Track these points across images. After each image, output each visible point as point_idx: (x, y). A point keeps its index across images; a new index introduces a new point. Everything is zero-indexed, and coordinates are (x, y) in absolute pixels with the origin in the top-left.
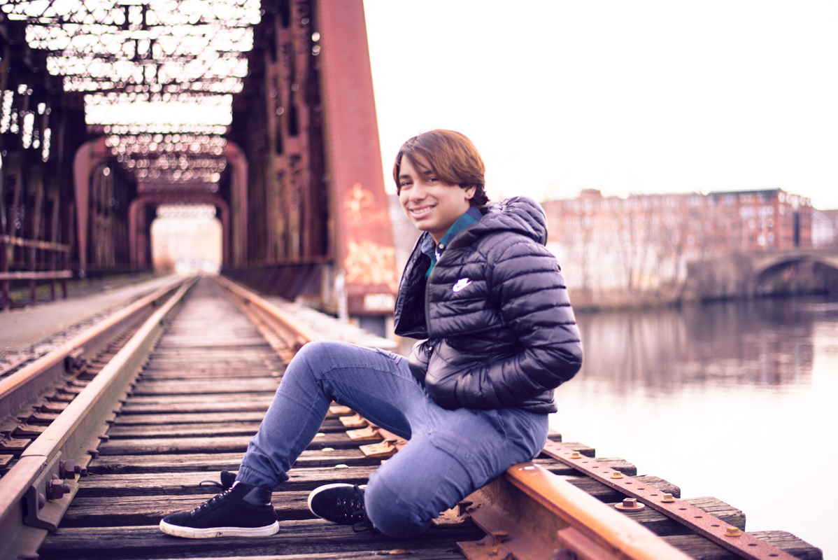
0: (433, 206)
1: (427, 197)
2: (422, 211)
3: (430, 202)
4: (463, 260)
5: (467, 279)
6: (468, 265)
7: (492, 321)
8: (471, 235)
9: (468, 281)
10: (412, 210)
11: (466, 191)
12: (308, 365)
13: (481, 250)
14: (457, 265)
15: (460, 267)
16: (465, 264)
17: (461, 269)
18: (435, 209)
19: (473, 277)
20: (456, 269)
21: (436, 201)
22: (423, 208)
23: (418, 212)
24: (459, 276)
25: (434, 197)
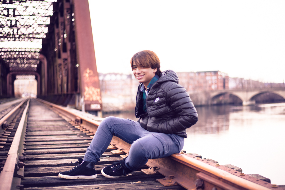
0: (143, 75)
1: (141, 72)
2: (140, 77)
3: (142, 74)
4: (156, 92)
5: (158, 98)
6: (158, 93)
7: (169, 110)
8: (158, 84)
9: (159, 98)
10: (137, 76)
11: (154, 70)
12: (106, 124)
13: (162, 88)
14: (155, 94)
15: (156, 94)
16: (157, 93)
17: (156, 95)
18: (144, 76)
19: (160, 97)
20: (155, 95)
21: (144, 74)
22: (140, 76)
23: (139, 77)
24: (156, 97)
25: (144, 72)
